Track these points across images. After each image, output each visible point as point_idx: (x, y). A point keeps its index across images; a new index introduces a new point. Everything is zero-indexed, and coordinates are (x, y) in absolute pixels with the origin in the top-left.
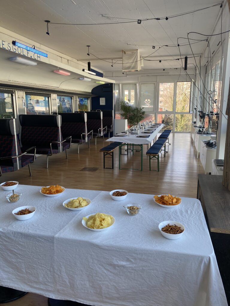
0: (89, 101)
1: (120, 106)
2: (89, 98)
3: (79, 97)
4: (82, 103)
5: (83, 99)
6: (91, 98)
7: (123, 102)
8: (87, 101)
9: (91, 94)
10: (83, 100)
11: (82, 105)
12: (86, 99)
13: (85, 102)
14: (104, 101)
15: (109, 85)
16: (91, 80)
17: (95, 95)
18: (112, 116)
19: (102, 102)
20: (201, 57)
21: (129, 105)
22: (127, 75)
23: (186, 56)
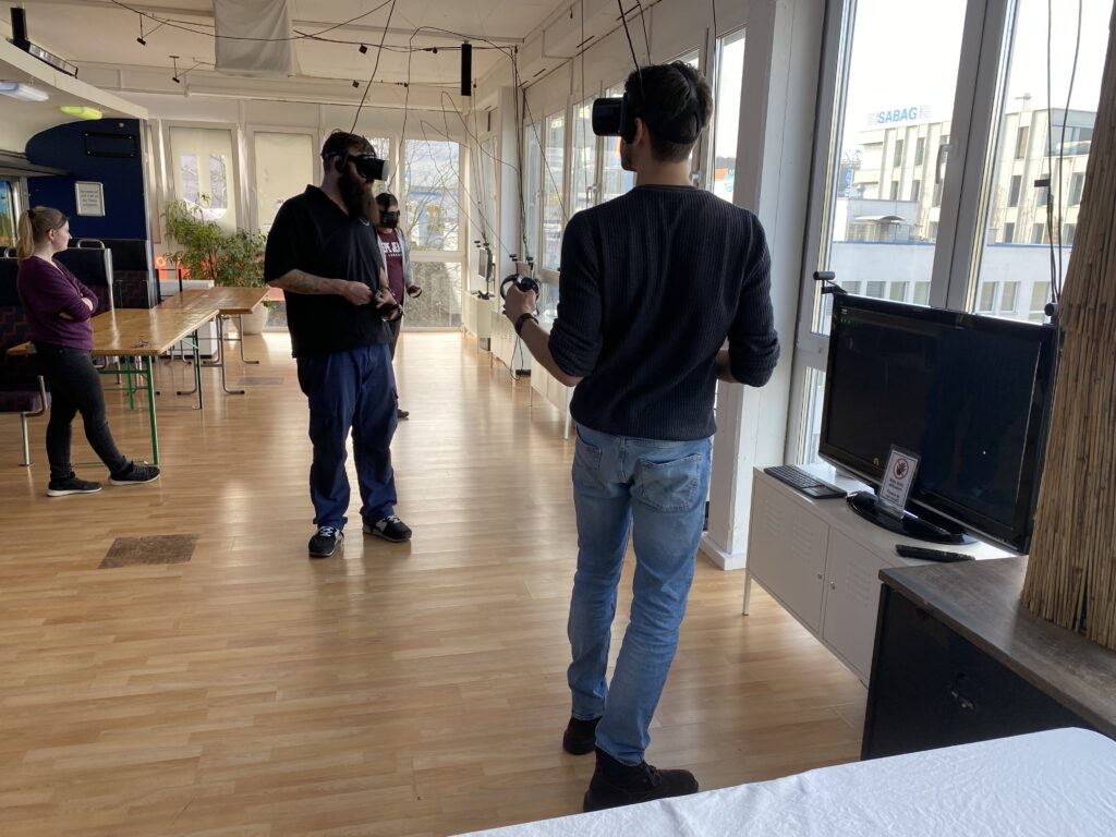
1: (163, 221)
2: (17, 179)
9: (24, 163)
14: (98, 199)
15: (122, 125)
16: (50, 96)
17: (49, 169)
18: (146, 269)
19: (88, 202)
20: (516, 51)
21: (206, 219)
22: (188, 87)
23: (466, 41)
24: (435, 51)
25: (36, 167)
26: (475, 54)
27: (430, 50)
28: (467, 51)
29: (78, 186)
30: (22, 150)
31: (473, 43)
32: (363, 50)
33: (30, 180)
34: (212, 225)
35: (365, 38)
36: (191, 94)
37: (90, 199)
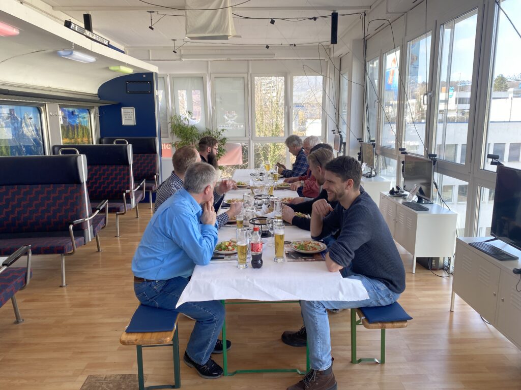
0: (92, 116)
1: (169, 126)
2: (93, 107)
3: (61, 107)
4: (75, 121)
5: (76, 110)
6: (97, 109)
7: (176, 117)
8: (86, 115)
9: (97, 99)
10: (76, 113)
11: (73, 127)
12: (83, 112)
13: (81, 119)
14: (132, 116)
15: (144, 76)
16: (96, 59)
17: (109, 102)
18: (155, 153)
19: (127, 118)
20: (365, 15)
21: (190, 124)
22: (181, 56)
23: (334, 11)
24: (315, 19)
25: (102, 101)
26: (339, 18)
27: (312, 19)
28: (335, 17)
29: (122, 110)
30: (96, 92)
31: (339, 12)
32: (273, 22)
33: (100, 108)
34: (193, 127)
35: (274, 15)
36: (183, 59)
37: (128, 117)
